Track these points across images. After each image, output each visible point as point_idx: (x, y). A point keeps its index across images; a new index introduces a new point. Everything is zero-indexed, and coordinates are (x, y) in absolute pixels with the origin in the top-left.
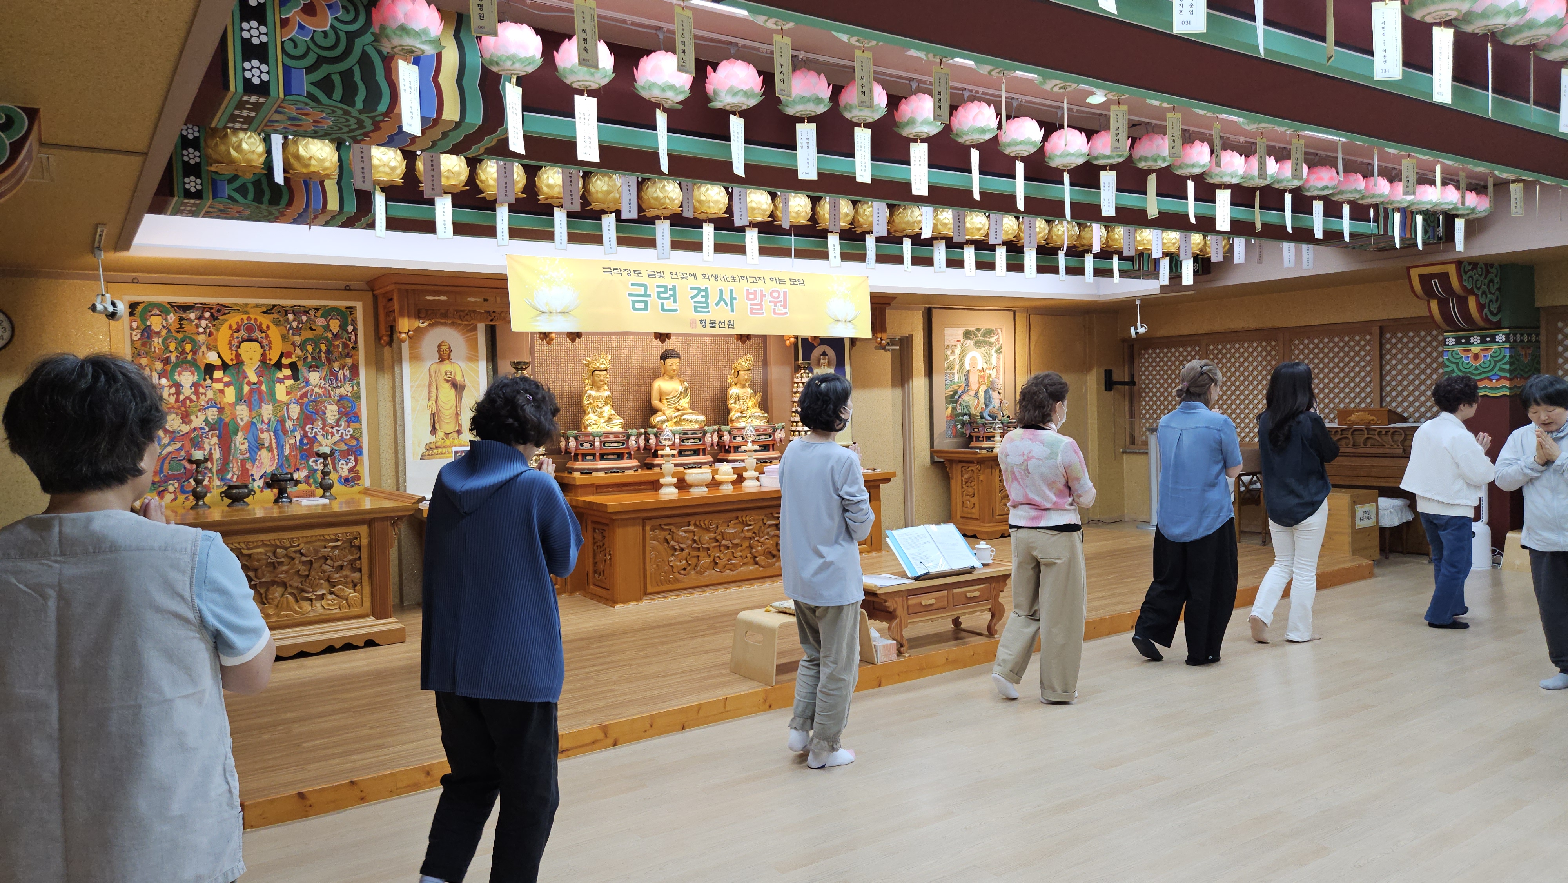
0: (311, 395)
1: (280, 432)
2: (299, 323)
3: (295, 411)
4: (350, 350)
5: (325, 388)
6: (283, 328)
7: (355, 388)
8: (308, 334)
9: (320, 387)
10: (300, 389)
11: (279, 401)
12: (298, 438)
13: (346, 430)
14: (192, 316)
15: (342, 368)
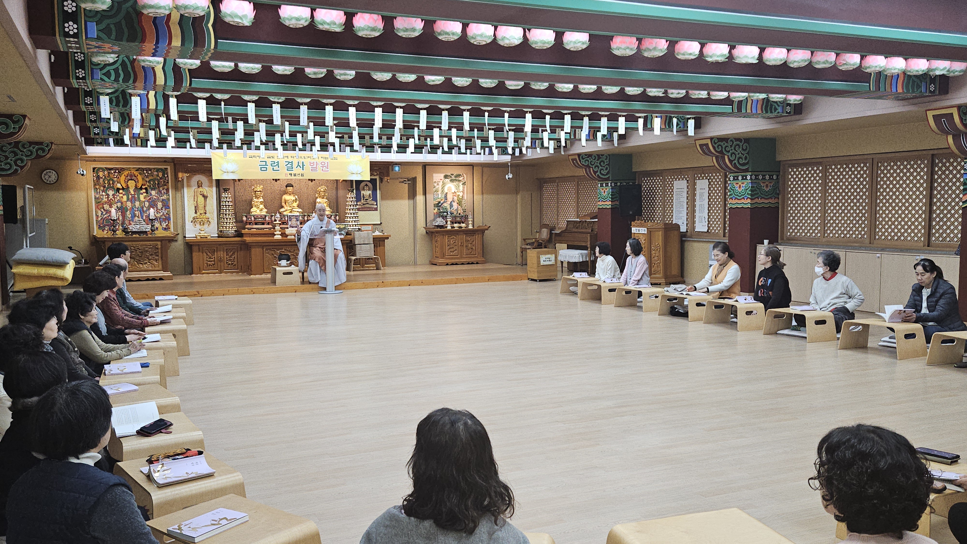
0: (152, 199)
2: (148, 174)
3: (147, 204)
4: (166, 183)
5: (157, 197)
6: (142, 175)
7: (168, 197)
8: (151, 178)
10: (149, 197)
11: (141, 201)
13: (165, 211)
14: (112, 172)
15: (163, 189)
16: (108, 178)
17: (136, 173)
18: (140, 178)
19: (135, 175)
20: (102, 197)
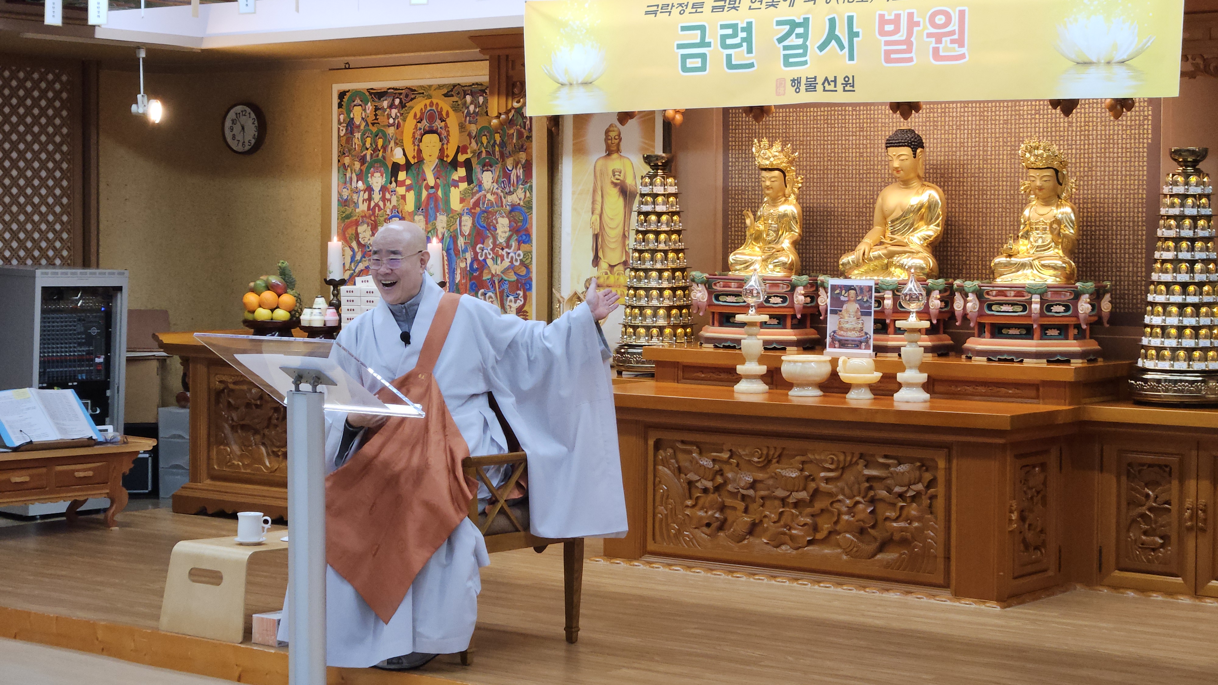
0: (484, 204)
1: (452, 252)
2: (475, 107)
3: (467, 223)
4: (524, 142)
5: (497, 194)
6: (461, 113)
7: (528, 194)
9: (493, 193)
10: (473, 194)
11: (452, 211)
12: (469, 261)
13: (515, 254)
14: (385, 104)
15: (515, 166)
16: (374, 129)
17: (445, 105)
18: (453, 122)
19: (440, 113)
20: (355, 197)
